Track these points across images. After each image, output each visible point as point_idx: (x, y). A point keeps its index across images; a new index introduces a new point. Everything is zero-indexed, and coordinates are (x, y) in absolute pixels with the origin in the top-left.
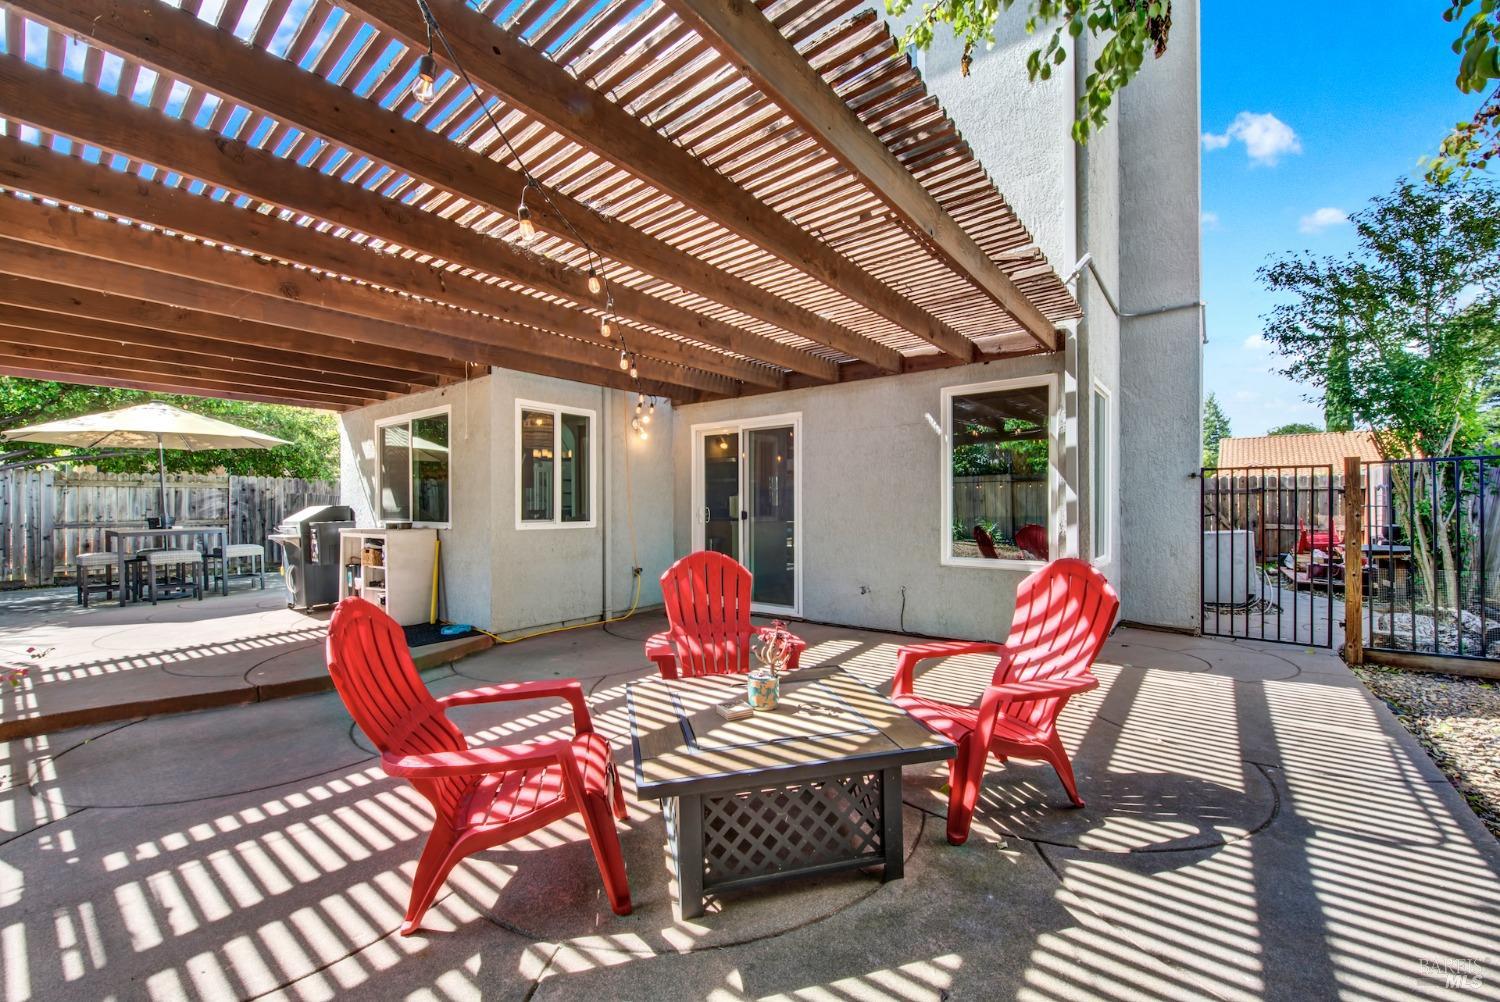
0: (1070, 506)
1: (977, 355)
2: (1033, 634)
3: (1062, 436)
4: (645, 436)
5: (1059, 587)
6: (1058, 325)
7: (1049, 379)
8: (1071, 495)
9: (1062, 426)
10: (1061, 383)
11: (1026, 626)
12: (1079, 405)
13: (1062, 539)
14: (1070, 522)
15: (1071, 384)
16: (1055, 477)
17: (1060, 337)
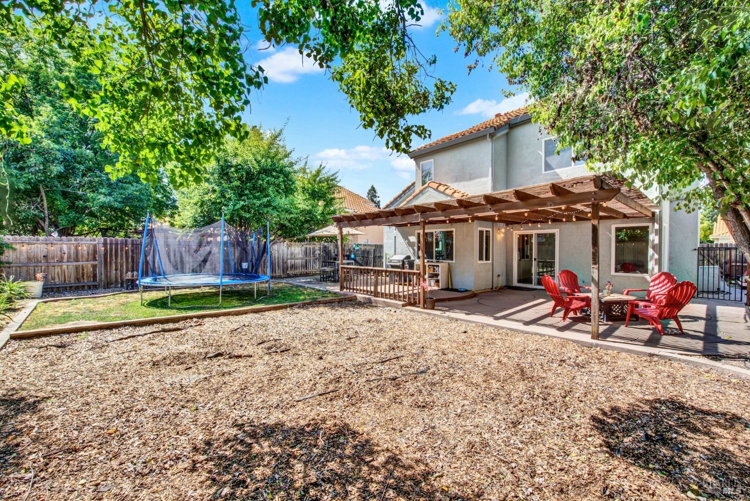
0: (656, 260)
1: (625, 216)
2: (655, 287)
3: (653, 240)
4: (502, 235)
5: (663, 277)
6: (653, 210)
7: (650, 225)
8: (656, 256)
9: (653, 238)
10: (653, 226)
11: (654, 286)
12: (659, 232)
13: (653, 269)
14: (656, 264)
15: (657, 226)
16: (651, 251)
17: (653, 214)
